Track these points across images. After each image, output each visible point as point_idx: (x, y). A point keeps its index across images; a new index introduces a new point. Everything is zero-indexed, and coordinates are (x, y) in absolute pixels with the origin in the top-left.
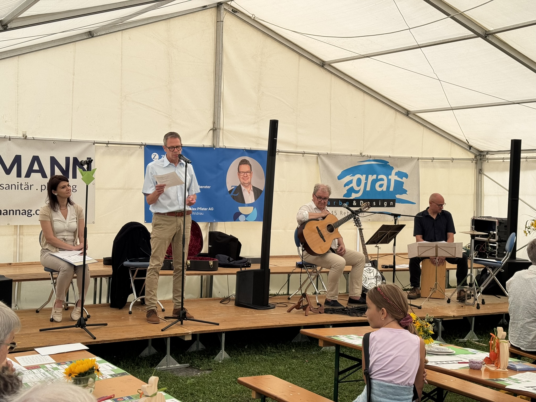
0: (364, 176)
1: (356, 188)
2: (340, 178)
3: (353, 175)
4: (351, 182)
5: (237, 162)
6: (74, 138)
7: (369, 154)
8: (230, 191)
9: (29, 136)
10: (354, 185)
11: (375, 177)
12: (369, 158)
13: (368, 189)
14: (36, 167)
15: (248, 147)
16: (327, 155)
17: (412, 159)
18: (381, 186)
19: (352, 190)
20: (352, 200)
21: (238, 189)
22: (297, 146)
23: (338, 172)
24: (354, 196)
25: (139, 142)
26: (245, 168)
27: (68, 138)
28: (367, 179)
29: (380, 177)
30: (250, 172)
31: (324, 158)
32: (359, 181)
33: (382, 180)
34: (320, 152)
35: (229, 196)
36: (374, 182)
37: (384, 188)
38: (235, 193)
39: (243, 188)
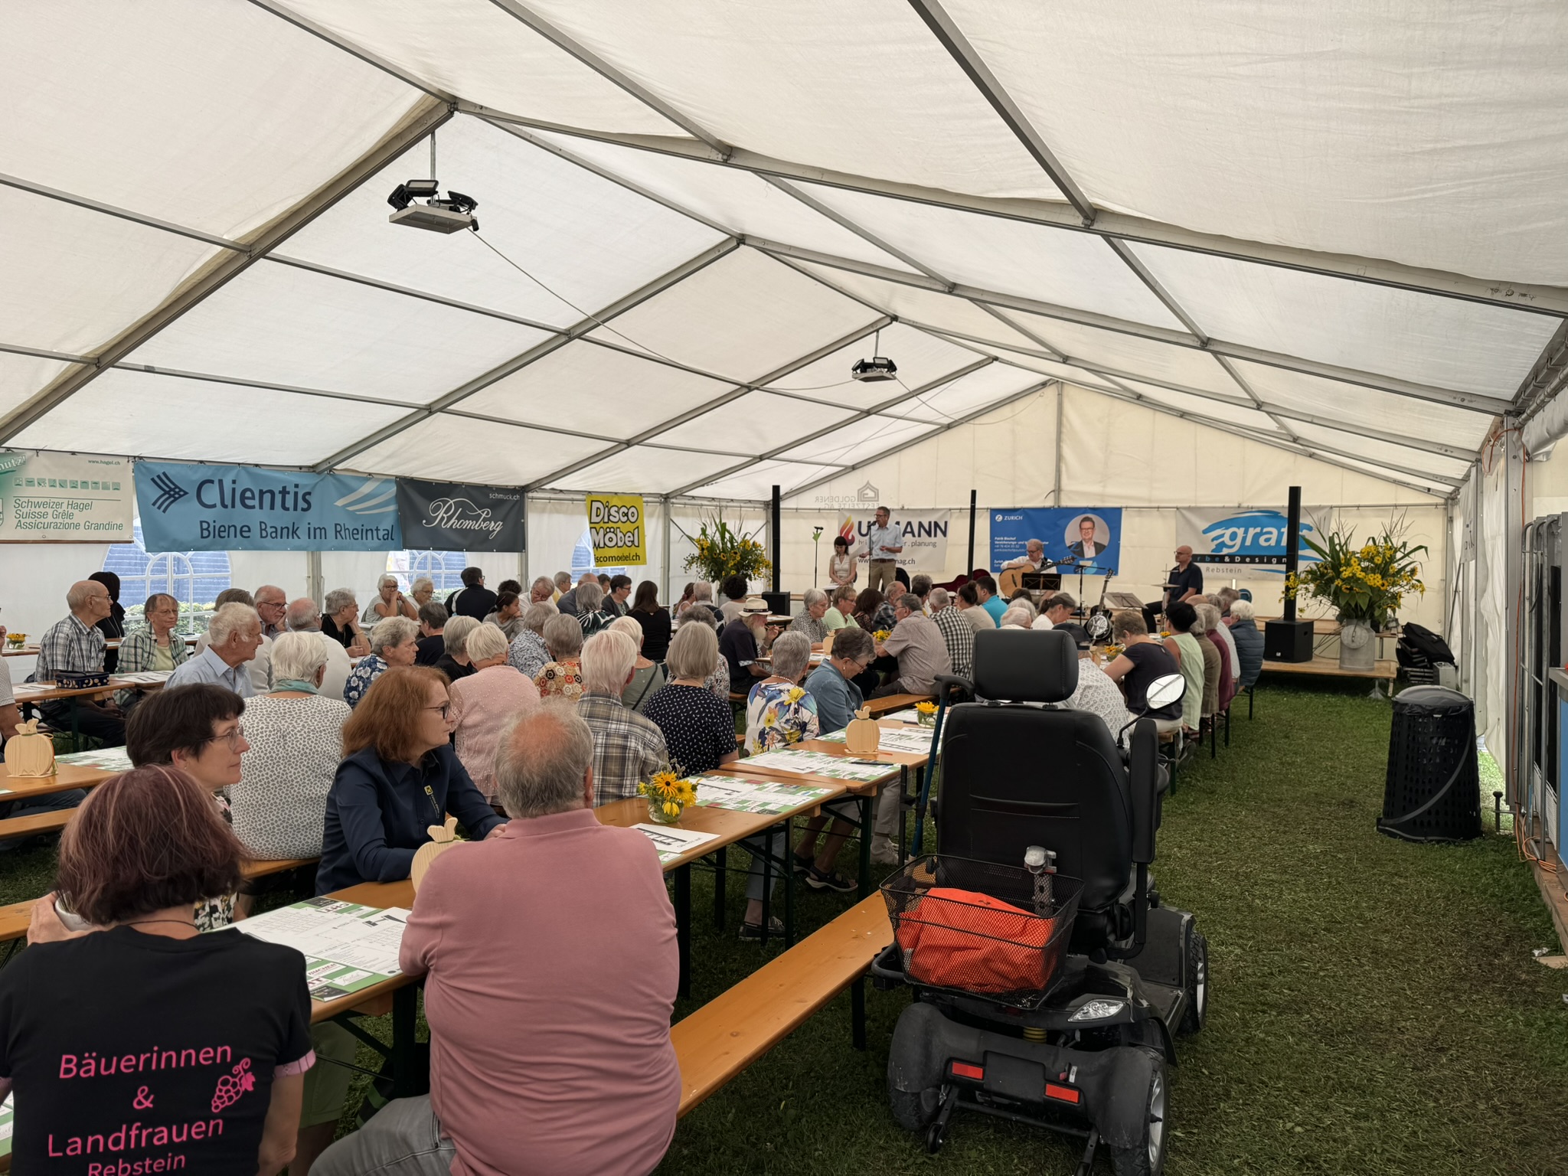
0: (1242, 530)
1: (1230, 543)
2: (1205, 532)
3: (1227, 529)
4: (1222, 536)
5: (1079, 519)
6: (938, 507)
7: (1251, 505)
8: (1070, 547)
10: (1226, 539)
11: (1258, 530)
12: (1250, 509)
13: (1248, 543)
15: (1091, 505)
16: (1189, 509)
18: (1267, 540)
19: (1223, 545)
20: (1224, 556)
21: (1080, 545)
22: (1150, 501)
23: (1206, 525)
24: (1225, 551)
25: (986, 506)
26: (1087, 524)
27: (931, 507)
28: (1246, 532)
29: (1265, 530)
30: (1093, 528)
31: (1184, 512)
32: (1233, 536)
33: (1271, 533)
34: (1179, 505)
35: (1068, 550)
36: (1256, 537)
37: (1273, 543)
38: (1076, 548)
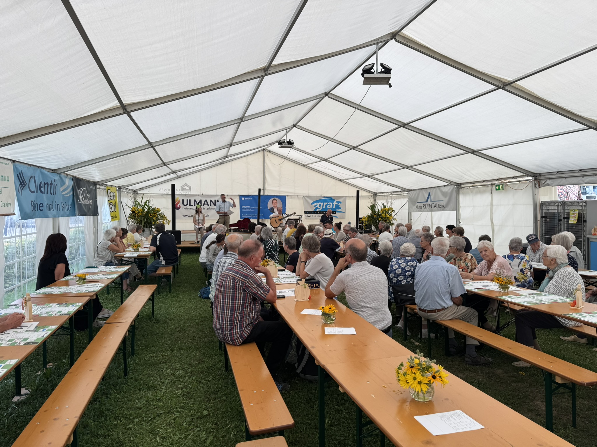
0: (322, 203)
1: (319, 207)
2: (312, 204)
3: (318, 203)
4: (317, 205)
6: (217, 194)
7: (324, 195)
8: (269, 209)
9: (204, 194)
10: (318, 206)
11: (327, 203)
12: (324, 197)
13: (324, 207)
14: (206, 203)
15: (276, 194)
16: (307, 196)
17: (343, 197)
18: (330, 206)
19: (317, 208)
21: (272, 209)
22: (295, 194)
23: (311, 202)
25: (238, 194)
26: (275, 201)
27: (215, 194)
28: (323, 204)
29: (329, 203)
30: (277, 203)
31: (305, 197)
32: (320, 205)
33: (330, 204)
34: (304, 195)
35: (269, 210)
36: (326, 205)
37: (331, 207)
38: (271, 209)
39: (274, 208)
